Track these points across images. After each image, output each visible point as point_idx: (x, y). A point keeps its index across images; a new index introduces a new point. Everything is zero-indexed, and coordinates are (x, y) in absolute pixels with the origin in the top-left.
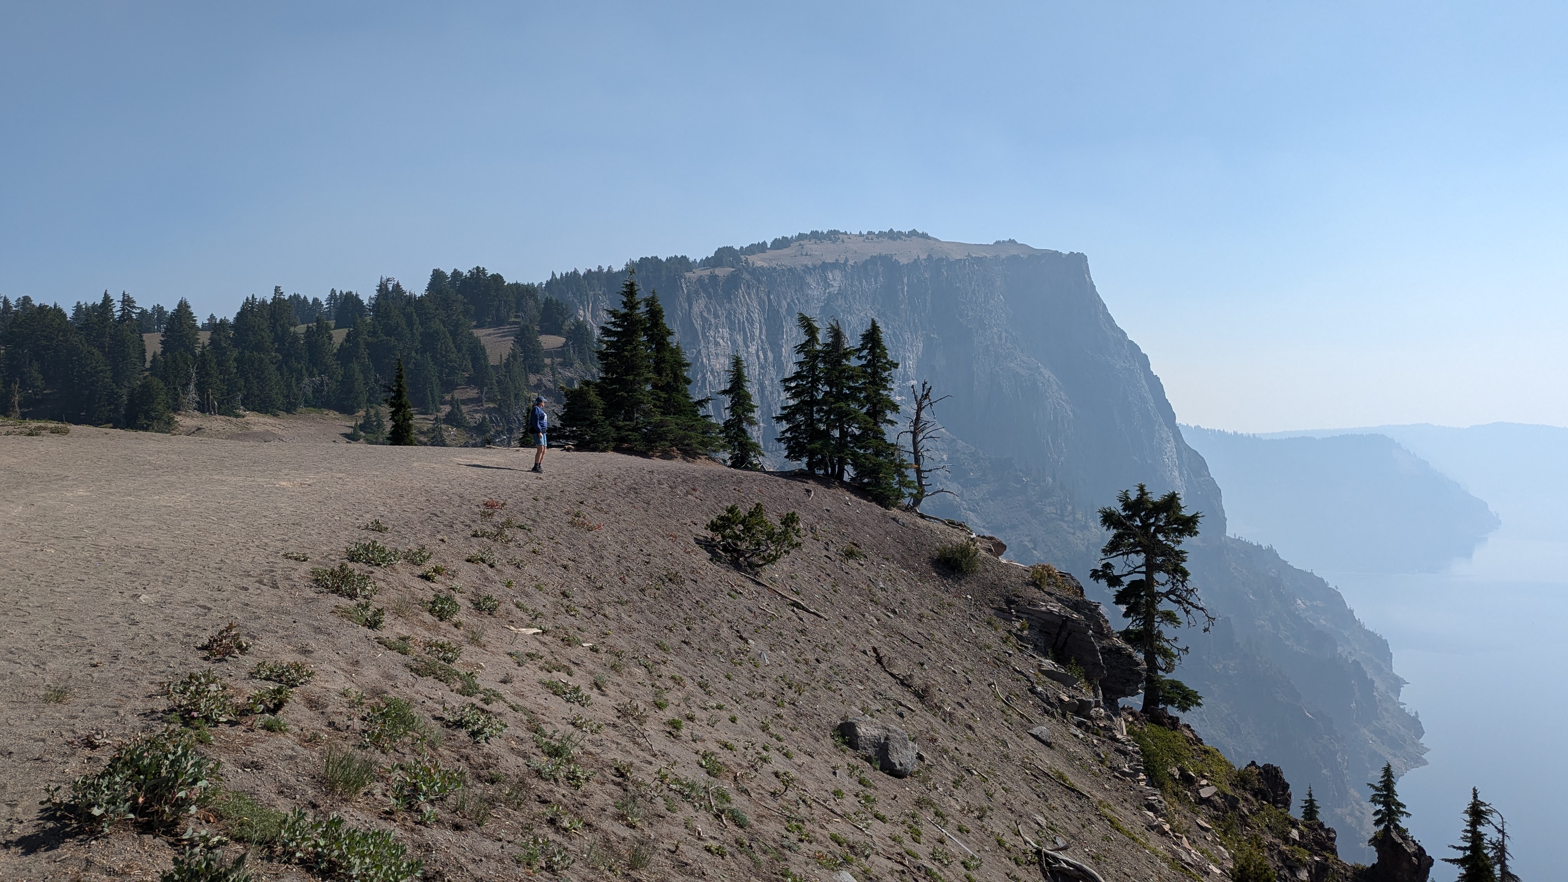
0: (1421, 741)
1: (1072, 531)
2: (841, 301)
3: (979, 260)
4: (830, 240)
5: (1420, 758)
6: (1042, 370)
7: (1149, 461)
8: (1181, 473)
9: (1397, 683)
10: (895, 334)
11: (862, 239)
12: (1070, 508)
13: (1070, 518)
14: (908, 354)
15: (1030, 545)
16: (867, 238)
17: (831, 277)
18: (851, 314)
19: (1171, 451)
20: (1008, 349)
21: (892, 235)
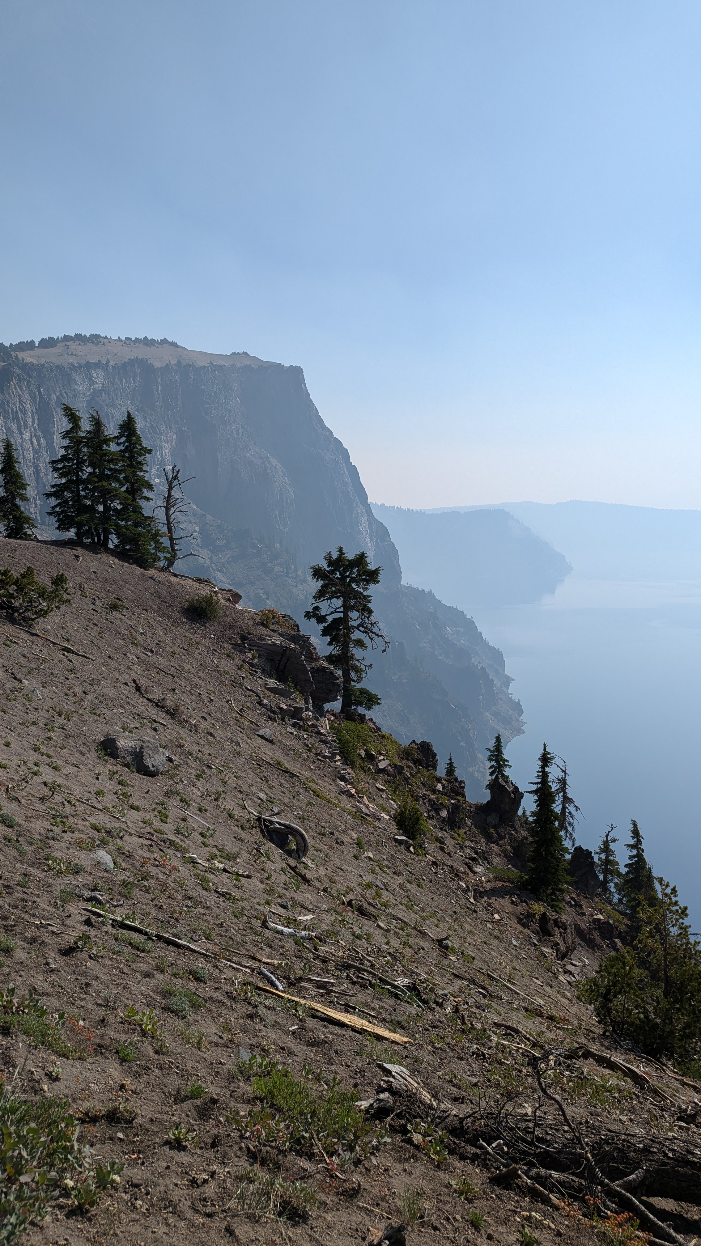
0: (521, 718)
1: (295, 584)
2: (104, 397)
3: (220, 368)
4: (93, 342)
5: (520, 729)
6: (271, 459)
7: (349, 531)
8: (371, 540)
9: (508, 680)
10: (152, 426)
11: (121, 343)
12: (293, 567)
13: (294, 574)
14: (164, 444)
15: (264, 596)
16: (125, 343)
17: (94, 375)
18: (114, 408)
19: (365, 523)
20: (244, 442)
21: (147, 342)
